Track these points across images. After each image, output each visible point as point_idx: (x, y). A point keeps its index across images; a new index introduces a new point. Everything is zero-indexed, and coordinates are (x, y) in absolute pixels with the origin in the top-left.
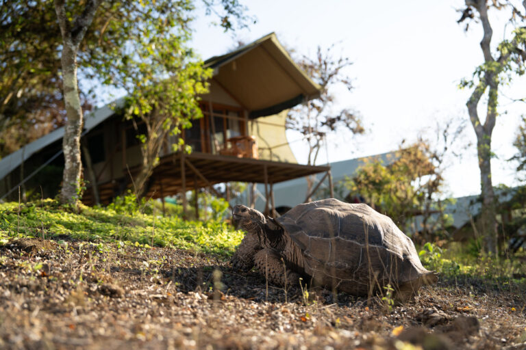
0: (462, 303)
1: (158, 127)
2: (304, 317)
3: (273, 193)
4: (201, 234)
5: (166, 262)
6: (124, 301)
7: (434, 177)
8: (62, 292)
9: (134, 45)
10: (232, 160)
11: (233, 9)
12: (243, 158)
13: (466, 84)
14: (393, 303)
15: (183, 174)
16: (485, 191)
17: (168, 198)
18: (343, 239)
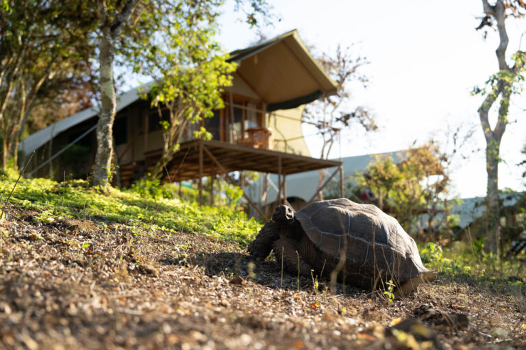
0: (457, 301)
1: (180, 115)
2: (314, 304)
3: (286, 184)
4: (220, 222)
5: (190, 247)
6: (158, 280)
7: (441, 178)
8: (106, 269)
9: (163, 36)
10: (248, 150)
11: (260, 7)
12: (260, 149)
13: (479, 91)
14: (394, 298)
15: (201, 161)
16: (490, 195)
17: (184, 183)
18: (351, 236)
